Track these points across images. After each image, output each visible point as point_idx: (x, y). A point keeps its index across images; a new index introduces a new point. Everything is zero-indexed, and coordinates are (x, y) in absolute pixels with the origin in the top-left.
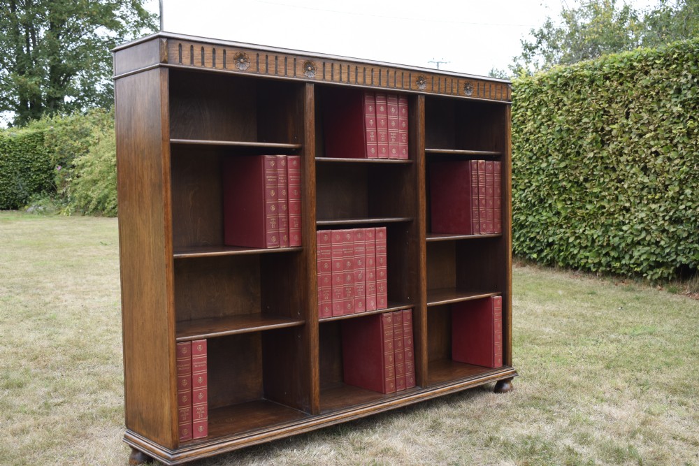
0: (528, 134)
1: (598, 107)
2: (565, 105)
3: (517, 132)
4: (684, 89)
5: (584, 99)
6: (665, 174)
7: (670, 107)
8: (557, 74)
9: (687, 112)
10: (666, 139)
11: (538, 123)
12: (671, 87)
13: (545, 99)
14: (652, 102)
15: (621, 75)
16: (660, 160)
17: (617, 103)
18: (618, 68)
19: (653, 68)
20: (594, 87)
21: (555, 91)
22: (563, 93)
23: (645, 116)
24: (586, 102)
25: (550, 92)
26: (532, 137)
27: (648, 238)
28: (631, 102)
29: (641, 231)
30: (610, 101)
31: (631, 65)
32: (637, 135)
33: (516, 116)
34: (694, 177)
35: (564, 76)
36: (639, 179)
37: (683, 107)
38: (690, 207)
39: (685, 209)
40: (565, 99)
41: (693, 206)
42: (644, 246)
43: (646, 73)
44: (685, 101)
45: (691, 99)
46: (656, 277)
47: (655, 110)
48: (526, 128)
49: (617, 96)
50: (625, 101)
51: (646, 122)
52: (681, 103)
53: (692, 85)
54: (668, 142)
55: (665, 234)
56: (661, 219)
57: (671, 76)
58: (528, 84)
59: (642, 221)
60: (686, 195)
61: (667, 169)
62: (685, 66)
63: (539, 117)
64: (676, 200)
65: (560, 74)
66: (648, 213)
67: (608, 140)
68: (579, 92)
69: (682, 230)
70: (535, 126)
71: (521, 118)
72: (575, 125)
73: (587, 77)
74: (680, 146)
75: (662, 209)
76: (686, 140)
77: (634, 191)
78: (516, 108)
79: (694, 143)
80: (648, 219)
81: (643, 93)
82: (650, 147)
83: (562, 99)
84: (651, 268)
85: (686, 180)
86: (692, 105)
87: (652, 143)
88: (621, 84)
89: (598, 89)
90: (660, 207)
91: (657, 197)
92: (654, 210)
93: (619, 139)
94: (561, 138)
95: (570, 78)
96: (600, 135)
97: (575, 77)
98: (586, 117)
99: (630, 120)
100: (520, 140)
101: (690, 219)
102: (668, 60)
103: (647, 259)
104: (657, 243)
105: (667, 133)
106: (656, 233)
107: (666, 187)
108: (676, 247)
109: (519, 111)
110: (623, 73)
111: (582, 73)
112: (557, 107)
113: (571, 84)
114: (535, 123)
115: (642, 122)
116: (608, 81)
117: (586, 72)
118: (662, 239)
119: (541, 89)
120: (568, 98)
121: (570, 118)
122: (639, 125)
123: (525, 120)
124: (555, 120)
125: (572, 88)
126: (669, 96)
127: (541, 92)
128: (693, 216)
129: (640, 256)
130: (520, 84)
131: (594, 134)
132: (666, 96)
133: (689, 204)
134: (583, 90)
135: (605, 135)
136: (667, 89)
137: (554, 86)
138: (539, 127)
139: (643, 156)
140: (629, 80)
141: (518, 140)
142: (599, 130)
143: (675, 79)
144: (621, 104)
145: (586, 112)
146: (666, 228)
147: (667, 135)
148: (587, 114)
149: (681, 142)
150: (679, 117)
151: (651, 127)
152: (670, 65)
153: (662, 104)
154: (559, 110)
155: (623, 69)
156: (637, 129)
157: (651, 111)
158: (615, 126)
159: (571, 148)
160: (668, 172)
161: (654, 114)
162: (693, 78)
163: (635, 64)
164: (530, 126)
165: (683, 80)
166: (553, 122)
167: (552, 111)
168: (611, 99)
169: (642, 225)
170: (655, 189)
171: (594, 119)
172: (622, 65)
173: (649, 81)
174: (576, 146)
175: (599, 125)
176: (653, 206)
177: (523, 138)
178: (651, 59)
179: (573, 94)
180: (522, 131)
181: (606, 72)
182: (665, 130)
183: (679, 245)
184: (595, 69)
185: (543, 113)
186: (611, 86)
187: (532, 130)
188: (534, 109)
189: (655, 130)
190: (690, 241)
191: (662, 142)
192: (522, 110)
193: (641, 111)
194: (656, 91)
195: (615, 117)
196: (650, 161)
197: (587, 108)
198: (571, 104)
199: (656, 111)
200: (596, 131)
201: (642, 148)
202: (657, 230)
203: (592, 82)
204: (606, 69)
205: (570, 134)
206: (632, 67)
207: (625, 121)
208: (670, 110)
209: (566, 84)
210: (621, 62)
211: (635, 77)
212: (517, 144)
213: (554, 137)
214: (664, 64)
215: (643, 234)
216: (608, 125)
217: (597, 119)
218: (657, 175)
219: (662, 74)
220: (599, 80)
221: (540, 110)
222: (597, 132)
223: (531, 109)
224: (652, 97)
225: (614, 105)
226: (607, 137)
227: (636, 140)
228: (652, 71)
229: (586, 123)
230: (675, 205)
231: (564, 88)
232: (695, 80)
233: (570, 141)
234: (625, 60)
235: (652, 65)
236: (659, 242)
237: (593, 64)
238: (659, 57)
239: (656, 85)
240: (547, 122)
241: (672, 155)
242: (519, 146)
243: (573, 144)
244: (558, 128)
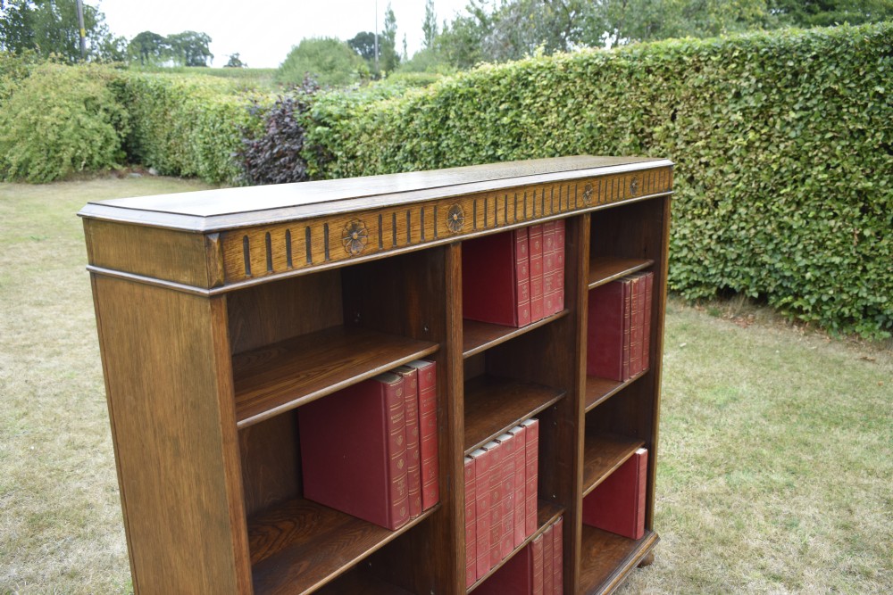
0: (550, 128)
1: (638, 105)
2: (596, 98)
3: (536, 124)
4: (745, 95)
5: (621, 94)
6: (715, 189)
7: (727, 114)
8: (588, 60)
9: (748, 122)
10: (719, 149)
11: (564, 116)
12: (729, 90)
13: (572, 89)
14: (705, 105)
15: (667, 69)
16: (710, 173)
17: (660, 102)
18: (663, 61)
19: (706, 65)
20: (633, 80)
21: (584, 80)
22: (594, 84)
23: (696, 122)
24: (623, 97)
25: (578, 81)
26: (555, 133)
27: (689, 256)
28: (678, 103)
29: (681, 248)
30: (653, 99)
31: (679, 59)
32: (684, 141)
33: (536, 105)
34: (750, 195)
35: (596, 64)
36: (684, 192)
37: (744, 115)
38: (743, 228)
39: (738, 230)
40: (597, 91)
41: (747, 228)
42: (685, 264)
43: (698, 70)
44: (746, 108)
45: (754, 108)
46: (695, 296)
47: (707, 114)
48: (547, 120)
49: (661, 94)
50: (671, 101)
51: (696, 128)
52: (741, 110)
53: (756, 90)
54: (721, 152)
55: (710, 253)
56: (706, 237)
57: (729, 77)
58: (549, 69)
59: (684, 237)
60: (740, 214)
61: (719, 183)
62: (747, 67)
63: (565, 110)
64: (727, 218)
65: (591, 61)
66: (692, 229)
67: (647, 143)
68: (614, 85)
69: (731, 252)
70: (560, 119)
71: (541, 109)
72: (610, 123)
73: (625, 68)
74: (736, 160)
75: (709, 226)
76: (744, 153)
77: (677, 204)
78: (534, 95)
79: (754, 157)
80: (692, 237)
81: (694, 94)
82: (699, 156)
83: (593, 92)
84: (690, 286)
85: (741, 198)
86: (755, 115)
87: (702, 152)
88: (667, 80)
89: (638, 84)
90: (707, 224)
91: (704, 213)
92: (699, 227)
93: (662, 144)
94: (592, 137)
95: (603, 67)
96: (638, 137)
97: (610, 66)
98: (624, 115)
99: (676, 123)
100: (540, 134)
101: (742, 241)
102: (726, 58)
103: (688, 278)
104: (699, 262)
105: (721, 142)
106: (700, 252)
107: (716, 204)
108: (723, 269)
109: (538, 100)
110: (670, 67)
111: (619, 63)
112: (586, 100)
113: (604, 74)
114: (558, 116)
115: (691, 127)
116: (651, 76)
117: (623, 62)
118: (706, 258)
119: (566, 77)
120: (601, 90)
121: (604, 115)
122: (688, 131)
123: (546, 111)
124: (584, 115)
125: (605, 79)
126: (726, 101)
127: (567, 80)
128: (746, 238)
129: (680, 274)
130: (539, 67)
131: (633, 135)
132: (723, 100)
133: (743, 224)
134: (620, 83)
135: (645, 137)
136: (724, 92)
137: (583, 74)
138: (564, 121)
139: (691, 166)
140: (677, 76)
141: (537, 134)
142: (638, 131)
143: (734, 82)
144: (666, 104)
145: (623, 110)
146: (713, 247)
147: (721, 145)
148: (624, 112)
149: (738, 154)
150: (737, 127)
151: (702, 134)
152: (728, 64)
153: (716, 109)
154: (588, 102)
155: (670, 62)
156: (686, 135)
157: (703, 116)
158: (658, 129)
159: (603, 149)
160: (719, 187)
161: (706, 119)
162: (757, 82)
163: (685, 58)
164: (552, 119)
165: (745, 84)
166: (582, 117)
167: (580, 105)
168: (653, 96)
169: (684, 242)
170: (702, 204)
171: (633, 119)
172: (668, 58)
173: (701, 80)
174: (609, 147)
175: (639, 126)
176: (699, 222)
177: (544, 132)
178: (705, 53)
179: (607, 87)
180: (542, 123)
181: (649, 65)
182: (718, 139)
183: (725, 266)
184: (635, 59)
185: (570, 106)
186: (655, 81)
187: (556, 124)
188: (558, 99)
189: (707, 138)
190: (739, 263)
191: (714, 152)
192: (543, 99)
193: (690, 114)
194: (711, 92)
195: (659, 118)
196: (698, 172)
197: (624, 105)
198: (605, 98)
199: (709, 116)
200: (634, 132)
201: (690, 157)
202: (701, 248)
203: (631, 74)
204: (649, 60)
205: (602, 133)
206: (681, 61)
207: (671, 125)
208: (727, 117)
209: (598, 74)
210: (667, 53)
211: (685, 74)
212: (537, 138)
213: (583, 134)
214: (720, 62)
215: (685, 251)
216: (649, 126)
217: (636, 119)
218: (706, 188)
219: (718, 74)
220: (640, 72)
221: (565, 101)
222: (636, 134)
223: (555, 99)
224: (705, 99)
225: (657, 104)
226: (647, 140)
227: (683, 147)
228: (705, 69)
229: (622, 123)
230: (725, 224)
231: (596, 78)
232: (760, 85)
233: (603, 141)
234: (672, 52)
235: (706, 61)
236: (702, 261)
237: (631, 52)
238: (715, 53)
239: (710, 86)
240: (574, 116)
241: (726, 168)
242: (538, 141)
243: (606, 144)
244: (588, 125)
